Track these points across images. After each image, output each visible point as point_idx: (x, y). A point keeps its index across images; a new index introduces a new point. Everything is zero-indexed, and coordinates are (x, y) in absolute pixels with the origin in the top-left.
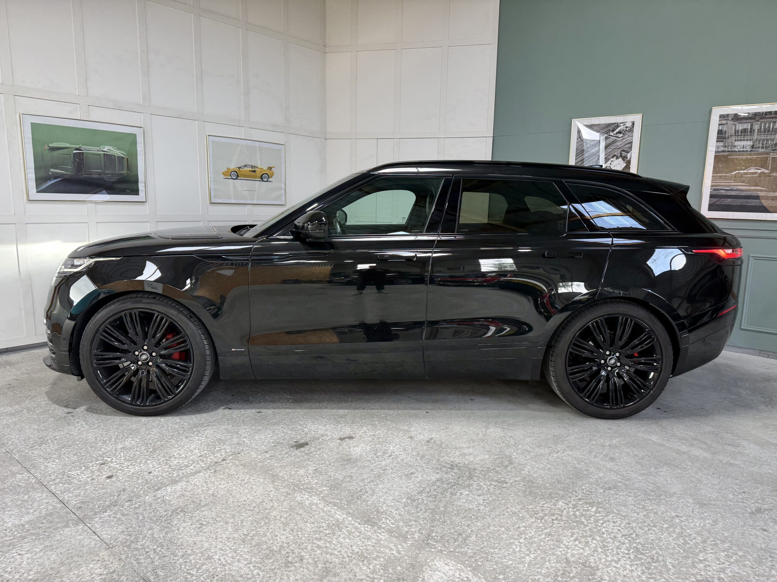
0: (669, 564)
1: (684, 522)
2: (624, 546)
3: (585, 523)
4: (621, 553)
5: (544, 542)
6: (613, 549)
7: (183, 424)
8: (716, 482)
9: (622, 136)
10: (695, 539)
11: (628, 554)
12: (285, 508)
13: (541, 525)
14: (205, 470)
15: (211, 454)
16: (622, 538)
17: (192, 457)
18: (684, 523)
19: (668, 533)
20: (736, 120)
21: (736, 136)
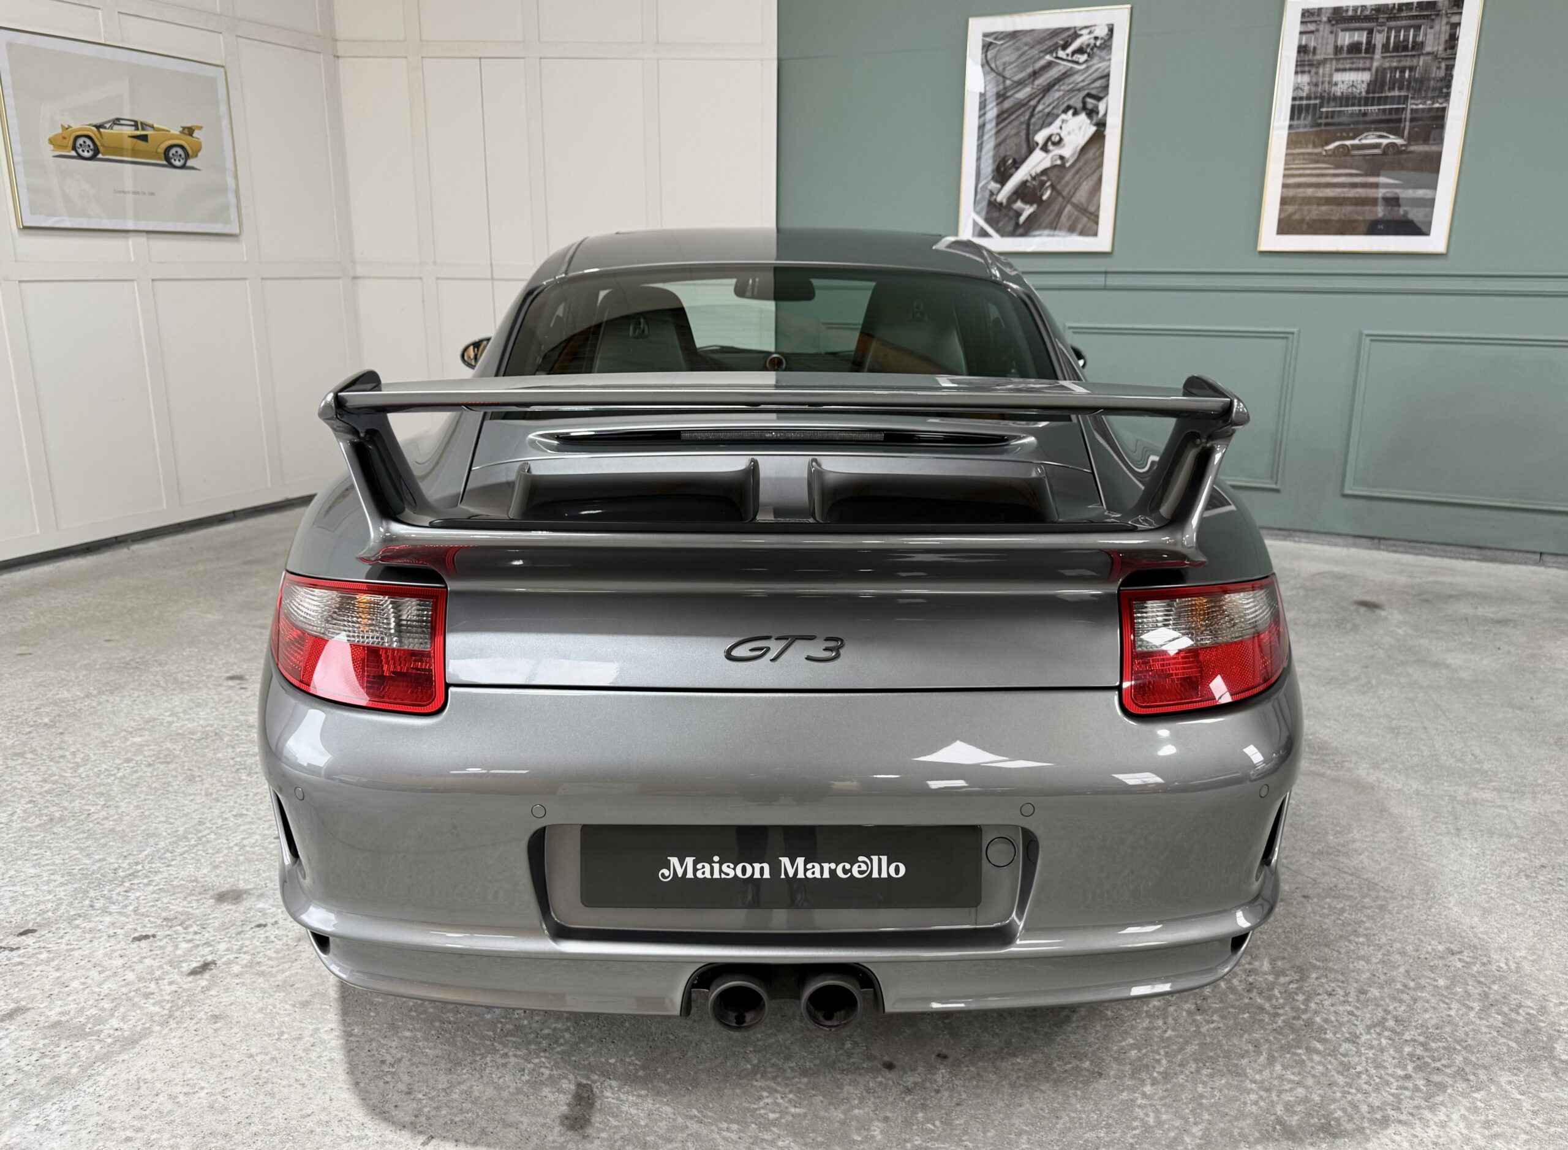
0: (1508, 1087)
1: (1474, 964)
2: (1386, 1056)
3: (1267, 1006)
4: (1392, 1080)
5: (1204, 1083)
6: (1367, 1070)
7: (48, 882)
8: (1476, 851)
9: (1086, 61)
10: (1520, 1006)
11: (1408, 1077)
12: (462, 1111)
13: (1169, 1033)
14: (161, 1025)
15: (167, 968)
16: (1368, 1033)
17: (106, 986)
18: (1475, 969)
19: (1458, 1001)
20: (1338, 22)
21: (1338, 60)
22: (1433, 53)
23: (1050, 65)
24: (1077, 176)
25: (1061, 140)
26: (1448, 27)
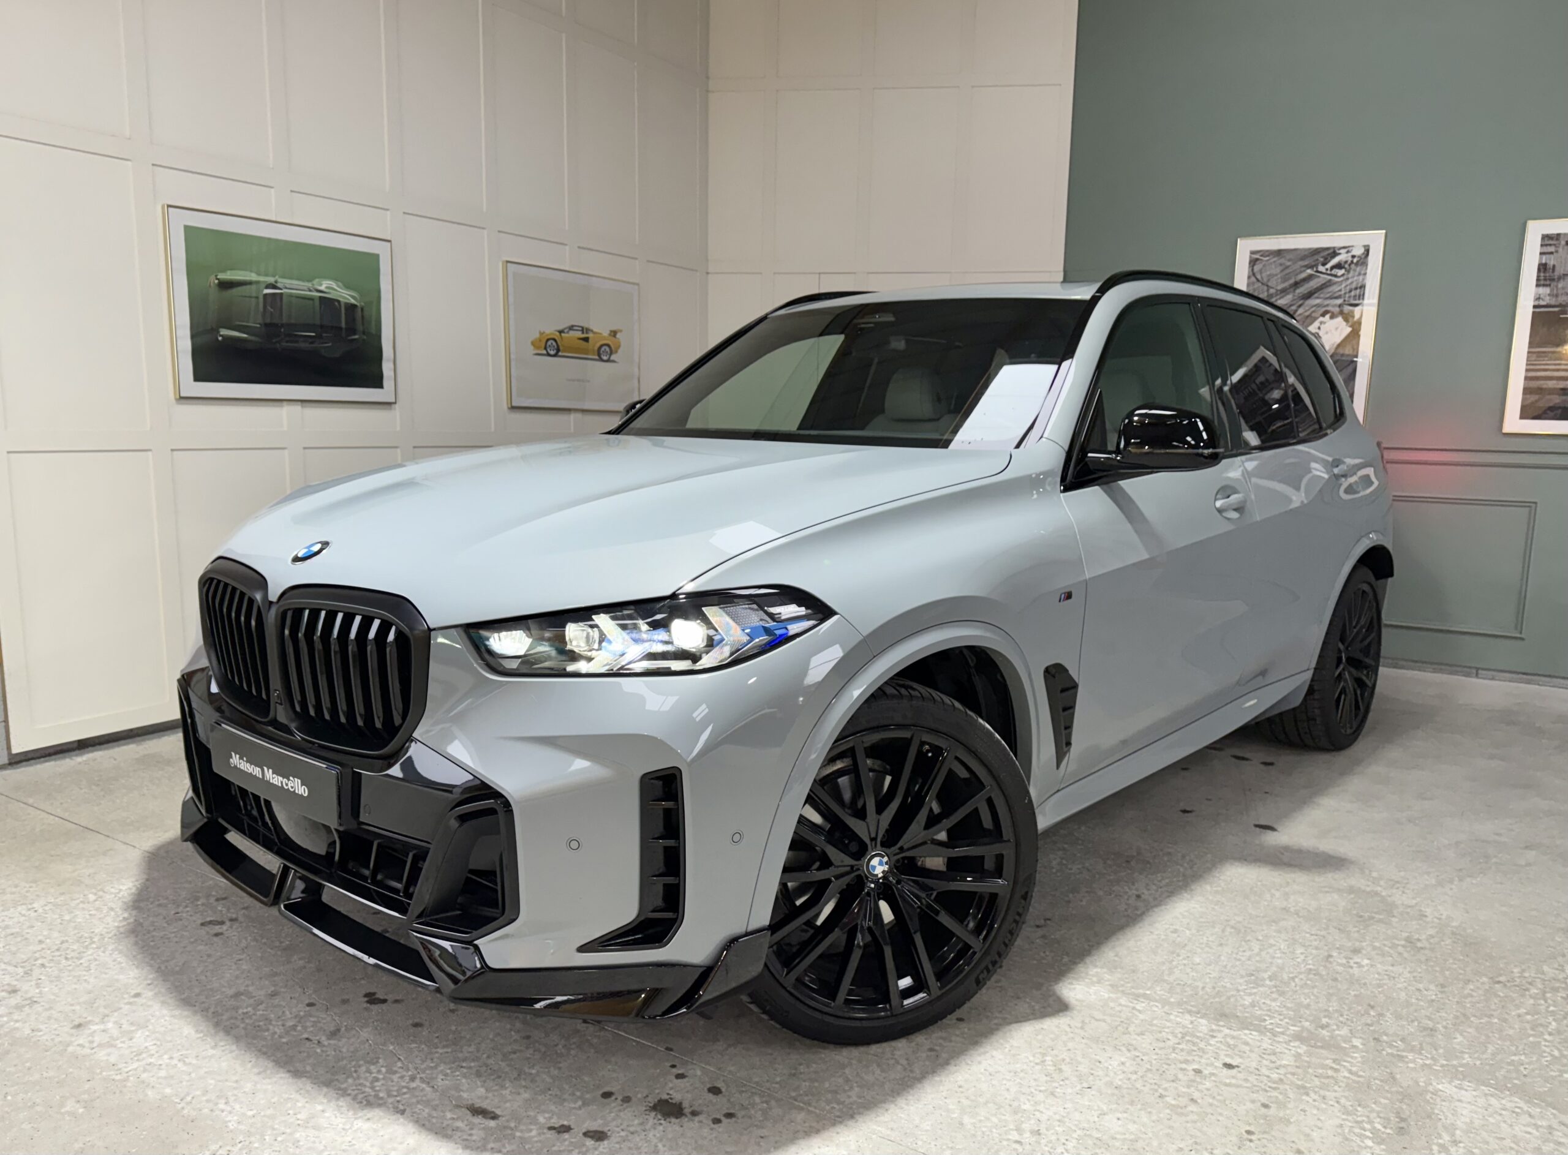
9: (1344, 275)
23: (1310, 277)
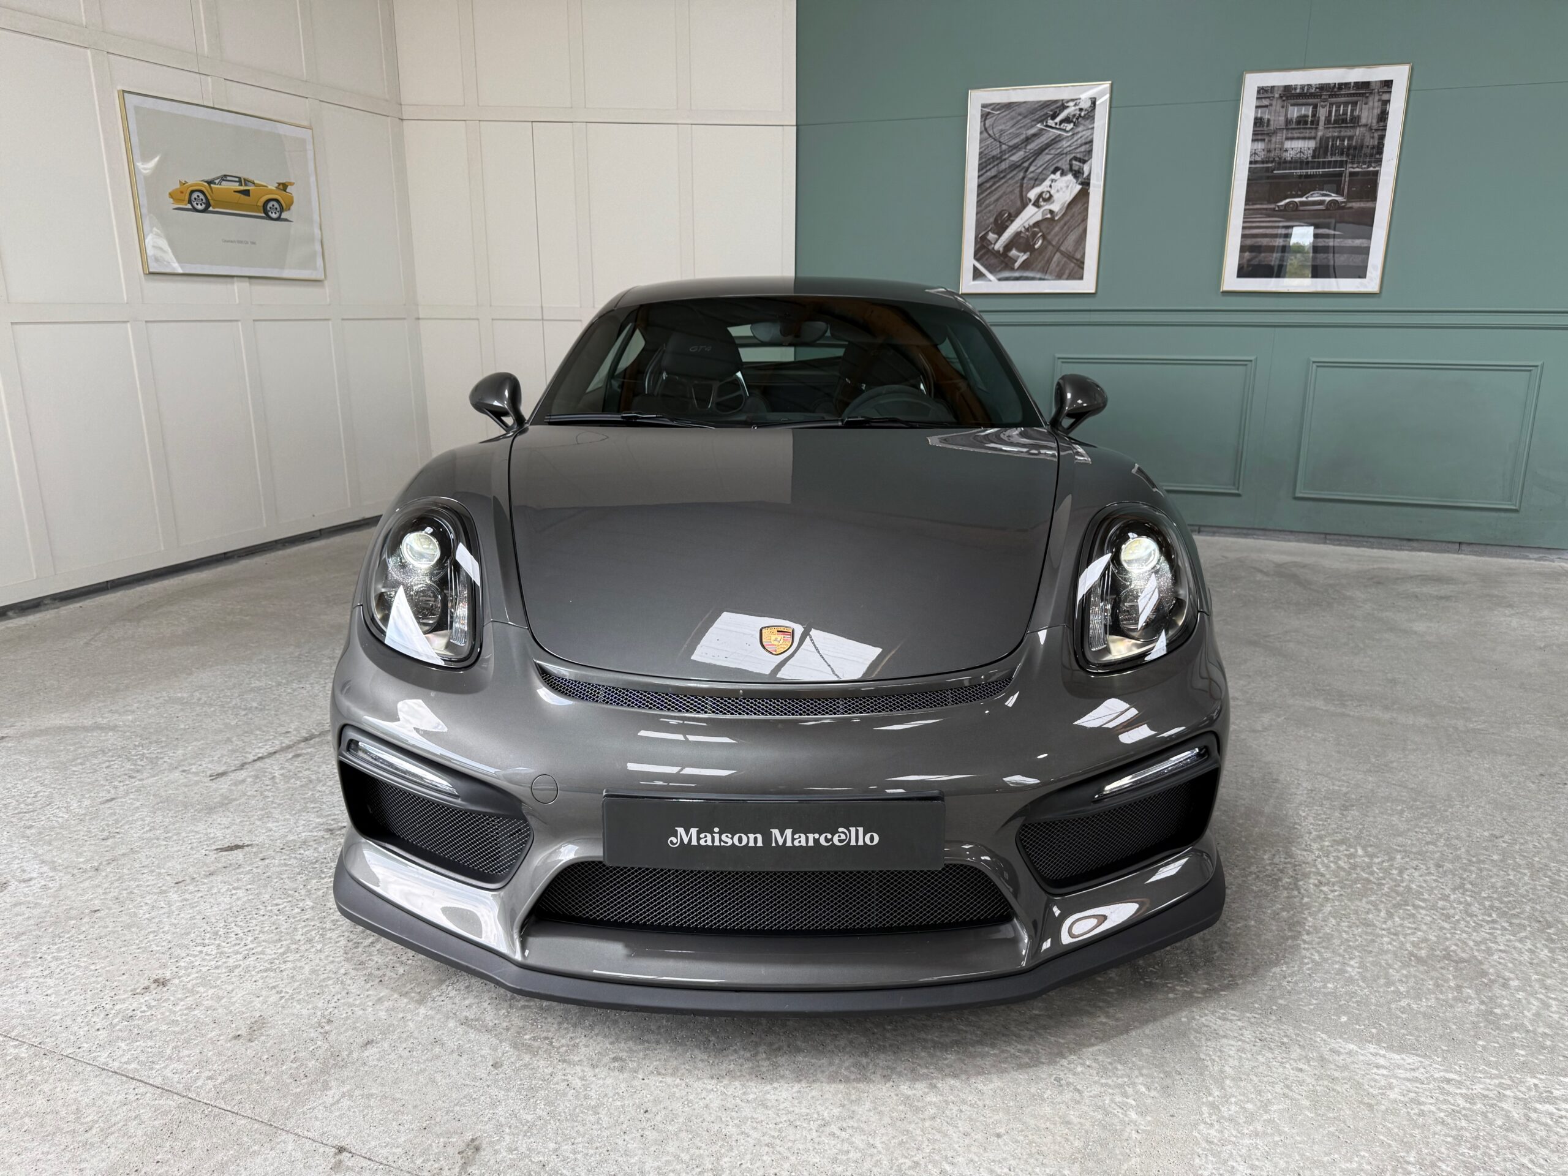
9: (1072, 129)
20: (1287, 98)
21: (1287, 129)
22: (1366, 125)
23: (1040, 132)
24: (1065, 228)
25: (1051, 196)
26: (1380, 103)
